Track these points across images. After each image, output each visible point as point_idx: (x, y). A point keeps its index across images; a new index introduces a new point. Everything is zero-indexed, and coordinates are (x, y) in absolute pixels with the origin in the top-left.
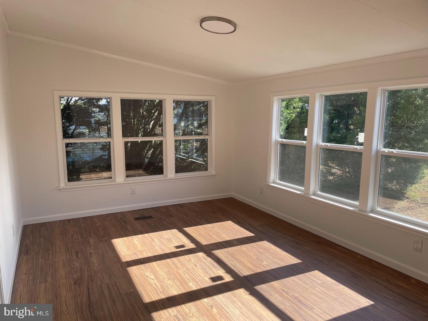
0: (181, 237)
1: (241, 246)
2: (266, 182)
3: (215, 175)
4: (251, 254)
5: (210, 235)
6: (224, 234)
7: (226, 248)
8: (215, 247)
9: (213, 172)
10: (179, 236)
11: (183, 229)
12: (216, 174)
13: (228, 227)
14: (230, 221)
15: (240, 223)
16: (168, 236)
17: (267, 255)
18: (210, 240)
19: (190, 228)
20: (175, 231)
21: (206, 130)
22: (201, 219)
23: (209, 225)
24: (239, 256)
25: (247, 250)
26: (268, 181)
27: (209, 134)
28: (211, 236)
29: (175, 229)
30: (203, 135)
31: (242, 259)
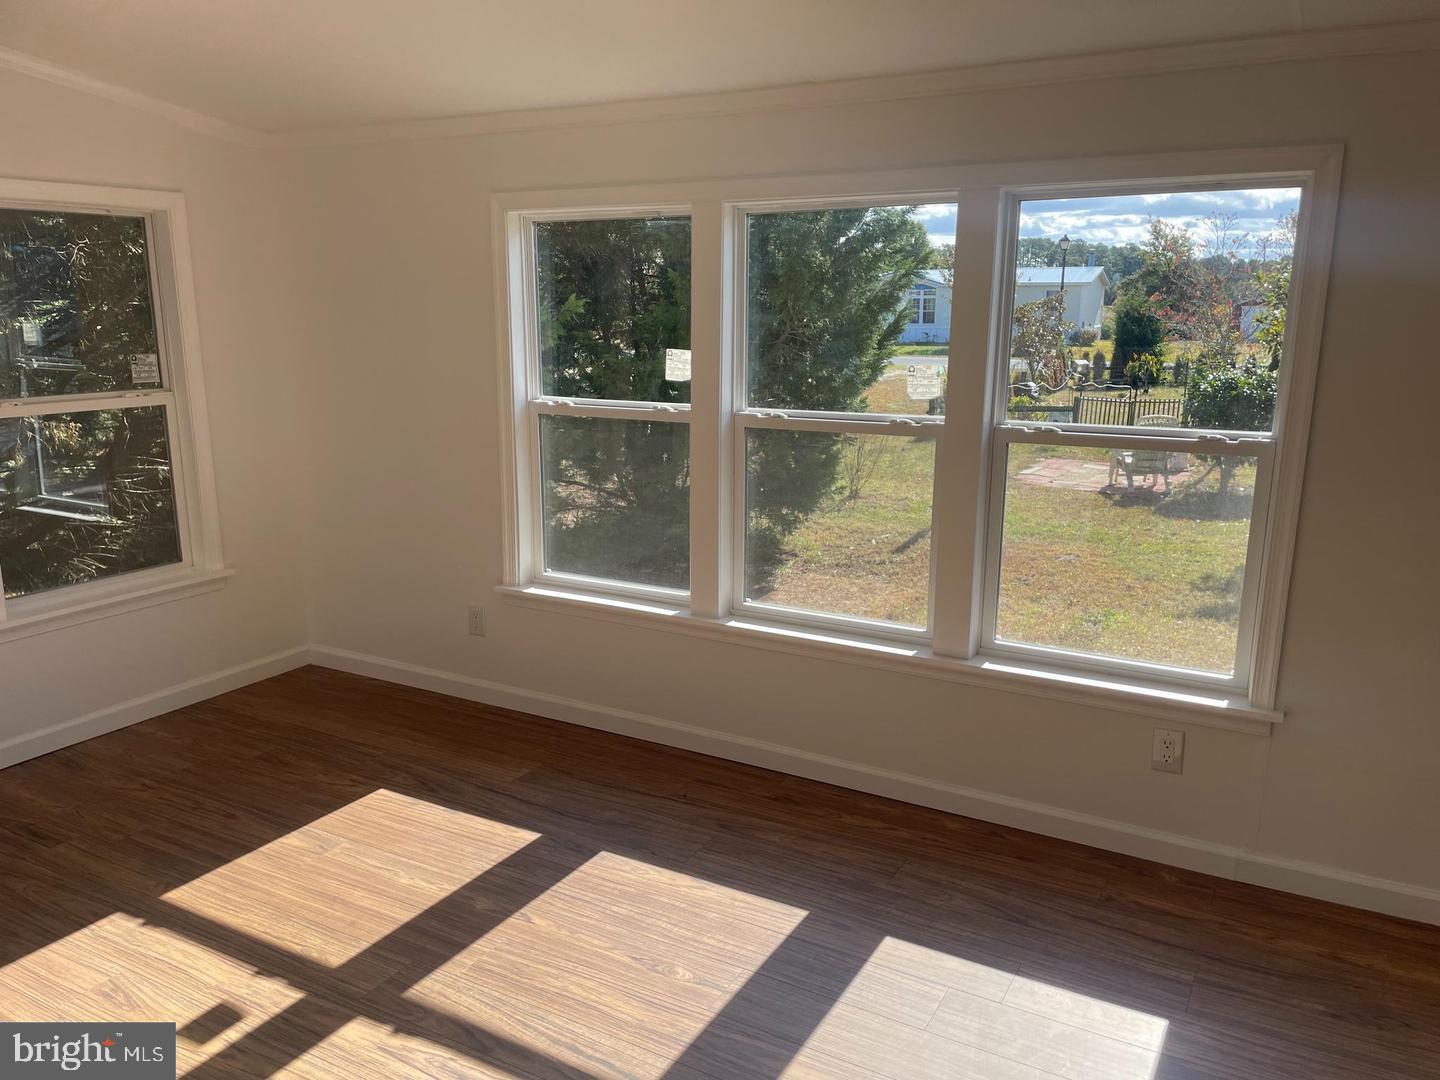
0: (179, 957)
1: (522, 911)
2: (501, 583)
3: (224, 579)
4: (596, 942)
5: (334, 899)
6: (402, 873)
7: (460, 947)
8: (402, 960)
9: (214, 566)
10: (162, 949)
11: (165, 903)
12: (232, 572)
13: (396, 825)
14: (382, 791)
15: (433, 790)
16: (97, 976)
17: (659, 923)
18: (352, 924)
19: (196, 882)
20: (118, 927)
21: (151, 364)
22: (232, 816)
23: (293, 839)
24: (549, 975)
25: (560, 927)
26: (507, 579)
27: (165, 383)
28: (344, 902)
29: (112, 917)
30: (135, 387)
31: (572, 987)
